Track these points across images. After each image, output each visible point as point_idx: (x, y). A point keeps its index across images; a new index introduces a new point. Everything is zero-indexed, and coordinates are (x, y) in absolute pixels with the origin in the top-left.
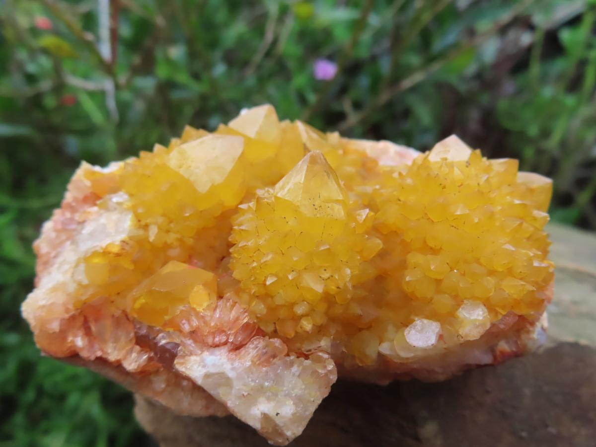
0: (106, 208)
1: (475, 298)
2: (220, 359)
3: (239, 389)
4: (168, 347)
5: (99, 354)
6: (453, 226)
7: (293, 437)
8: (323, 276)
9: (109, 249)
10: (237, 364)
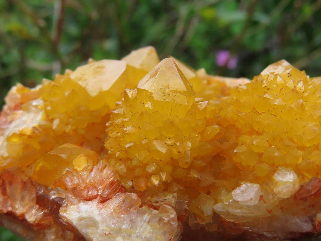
0: (27, 110)
2: (91, 207)
3: (103, 230)
4: (56, 200)
5: (10, 209)
8: (167, 143)
9: (24, 132)
10: (103, 211)
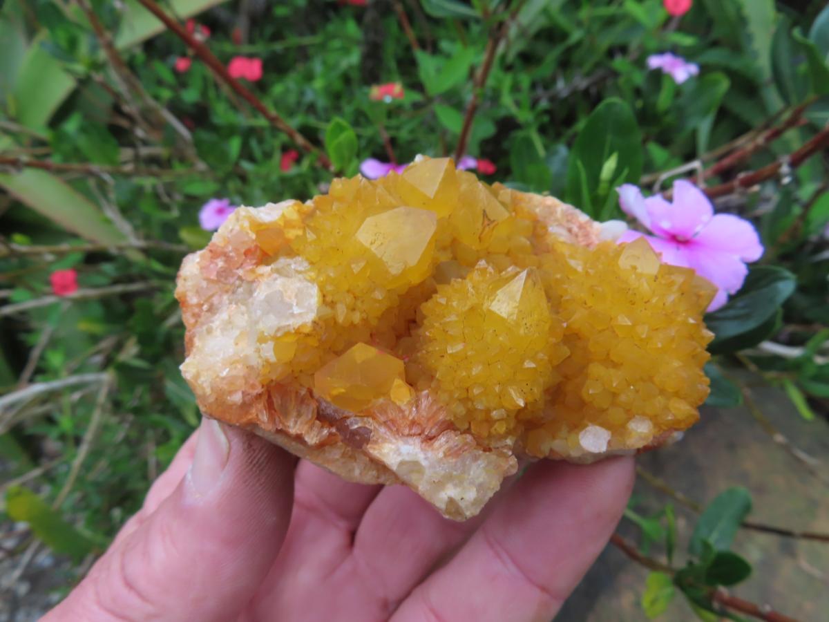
1: (644, 414)
2: (414, 448)
3: (430, 476)
4: (360, 431)
5: (280, 426)
6: (636, 345)
7: (471, 516)
9: (301, 330)
10: (429, 454)
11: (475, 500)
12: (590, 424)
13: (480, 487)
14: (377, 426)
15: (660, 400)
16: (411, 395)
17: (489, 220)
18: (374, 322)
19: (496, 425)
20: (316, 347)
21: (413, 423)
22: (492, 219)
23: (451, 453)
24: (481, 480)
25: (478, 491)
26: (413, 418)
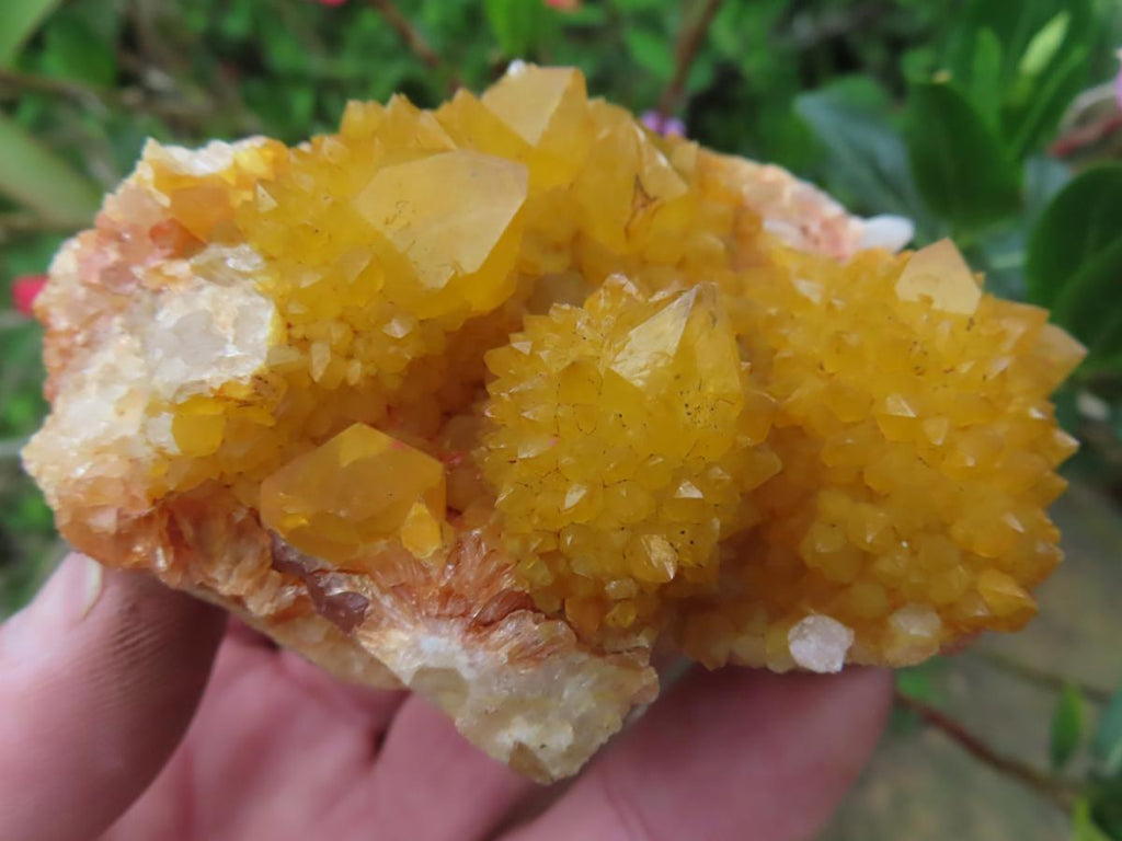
1: (925, 602)
2: (449, 644)
3: (480, 701)
4: (347, 603)
6: (921, 459)
7: (562, 776)
9: (227, 393)
10: (481, 656)
11: (569, 747)
12: (812, 611)
13: (581, 725)
14: (378, 595)
15: (960, 576)
16: (442, 538)
17: (646, 196)
18: (393, 384)
19: (615, 611)
20: (271, 428)
21: (447, 595)
22: (651, 194)
23: (525, 655)
24: (583, 710)
25: (577, 731)
26: (448, 584)
